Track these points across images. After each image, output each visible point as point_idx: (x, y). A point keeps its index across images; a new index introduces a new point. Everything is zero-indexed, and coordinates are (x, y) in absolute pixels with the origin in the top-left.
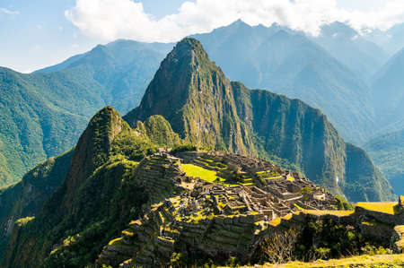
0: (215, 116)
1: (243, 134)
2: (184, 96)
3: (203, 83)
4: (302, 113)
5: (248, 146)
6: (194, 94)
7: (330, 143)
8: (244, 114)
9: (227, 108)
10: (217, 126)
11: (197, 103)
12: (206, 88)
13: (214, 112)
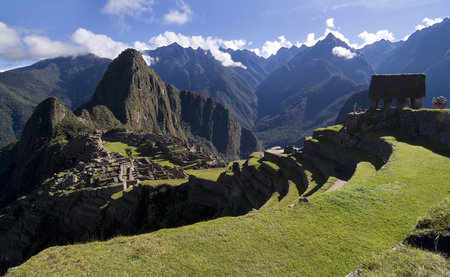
0: (152, 108)
1: (174, 121)
2: (127, 92)
3: (142, 82)
4: (214, 107)
5: (177, 129)
6: (134, 91)
7: (232, 127)
8: (175, 107)
9: (161, 101)
10: (154, 115)
11: (137, 98)
12: (145, 87)
13: (151, 105)
